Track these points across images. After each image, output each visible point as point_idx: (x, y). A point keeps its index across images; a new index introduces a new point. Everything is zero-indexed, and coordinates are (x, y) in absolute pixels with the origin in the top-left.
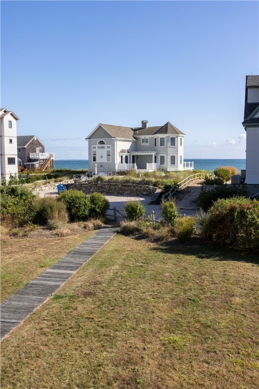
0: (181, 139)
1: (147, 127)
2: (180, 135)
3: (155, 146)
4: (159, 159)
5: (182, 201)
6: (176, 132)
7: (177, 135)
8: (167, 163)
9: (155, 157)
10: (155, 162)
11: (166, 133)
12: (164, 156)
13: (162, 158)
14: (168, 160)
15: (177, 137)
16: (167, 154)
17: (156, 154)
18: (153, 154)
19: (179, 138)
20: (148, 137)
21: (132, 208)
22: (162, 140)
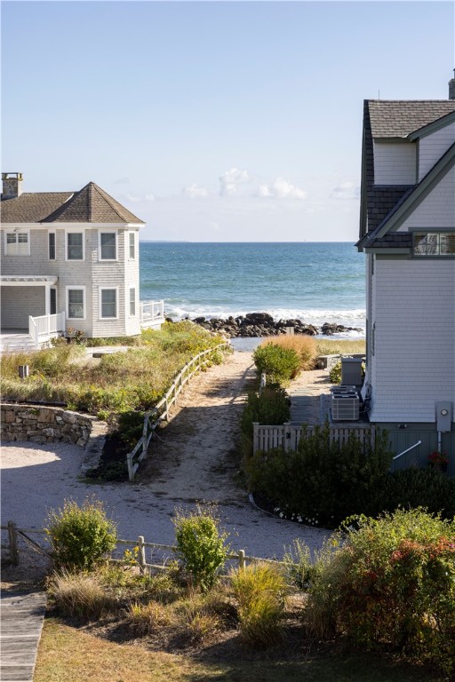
0: (132, 236)
1: (20, 192)
2: (130, 225)
3: (52, 256)
4: (64, 300)
5: (184, 466)
6: (116, 213)
7: (120, 225)
8: (90, 313)
9: (53, 292)
10: (53, 311)
11: (88, 219)
12: (81, 291)
13: (76, 298)
14: (94, 303)
15: (121, 231)
16: (90, 283)
17: (57, 283)
18: (48, 284)
19: (127, 234)
20: (26, 228)
21: (78, 532)
22: (74, 240)
